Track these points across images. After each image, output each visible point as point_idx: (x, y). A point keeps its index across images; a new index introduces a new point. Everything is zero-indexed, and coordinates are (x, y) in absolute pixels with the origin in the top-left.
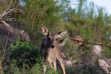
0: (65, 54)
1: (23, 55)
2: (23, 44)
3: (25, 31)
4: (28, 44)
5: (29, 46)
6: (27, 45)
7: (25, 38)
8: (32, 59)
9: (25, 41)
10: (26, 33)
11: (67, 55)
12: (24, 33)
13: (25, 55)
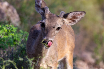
0: (93, 57)
1: (4, 52)
2: (5, 28)
3: (11, 3)
4: (15, 29)
5: (16, 35)
6: (13, 32)
7: (8, 18)
8: (21, 59)
9: (9, 23)
10: (11, 7)
11: (99, 57)
12: (8, 7)
13: (8, 53)
